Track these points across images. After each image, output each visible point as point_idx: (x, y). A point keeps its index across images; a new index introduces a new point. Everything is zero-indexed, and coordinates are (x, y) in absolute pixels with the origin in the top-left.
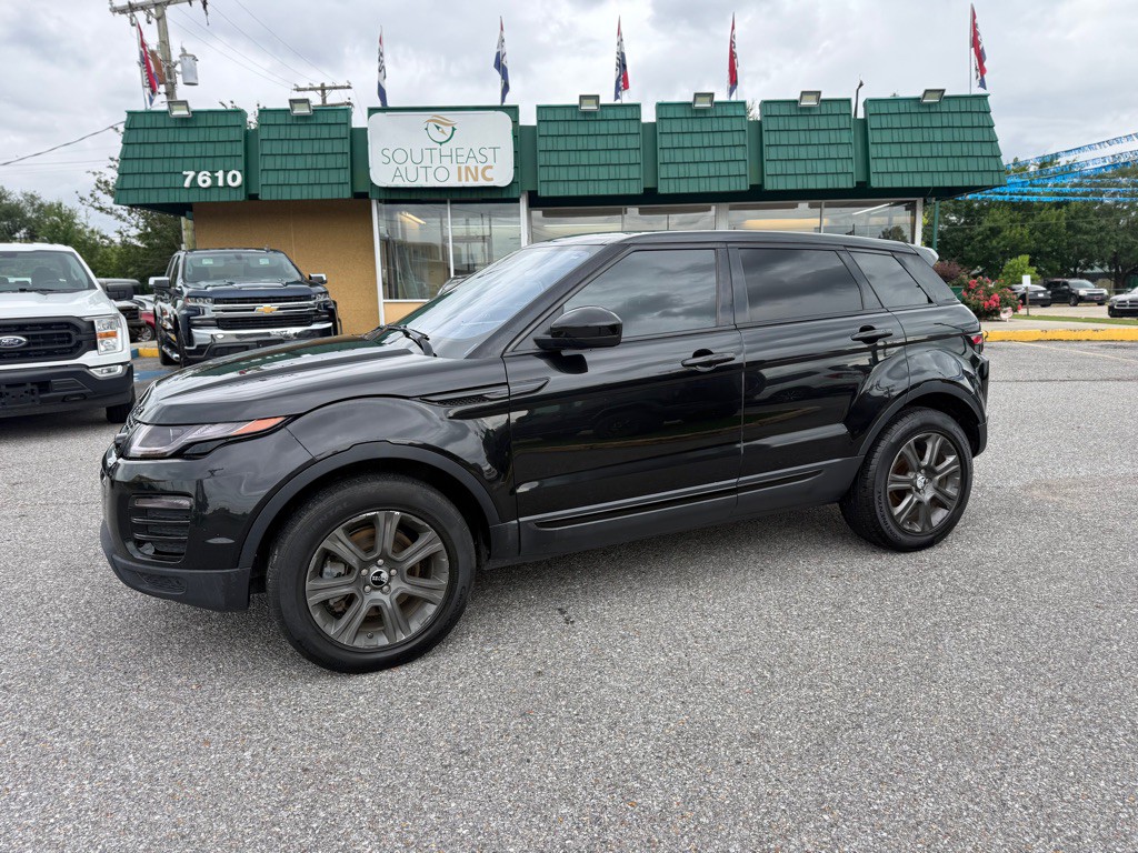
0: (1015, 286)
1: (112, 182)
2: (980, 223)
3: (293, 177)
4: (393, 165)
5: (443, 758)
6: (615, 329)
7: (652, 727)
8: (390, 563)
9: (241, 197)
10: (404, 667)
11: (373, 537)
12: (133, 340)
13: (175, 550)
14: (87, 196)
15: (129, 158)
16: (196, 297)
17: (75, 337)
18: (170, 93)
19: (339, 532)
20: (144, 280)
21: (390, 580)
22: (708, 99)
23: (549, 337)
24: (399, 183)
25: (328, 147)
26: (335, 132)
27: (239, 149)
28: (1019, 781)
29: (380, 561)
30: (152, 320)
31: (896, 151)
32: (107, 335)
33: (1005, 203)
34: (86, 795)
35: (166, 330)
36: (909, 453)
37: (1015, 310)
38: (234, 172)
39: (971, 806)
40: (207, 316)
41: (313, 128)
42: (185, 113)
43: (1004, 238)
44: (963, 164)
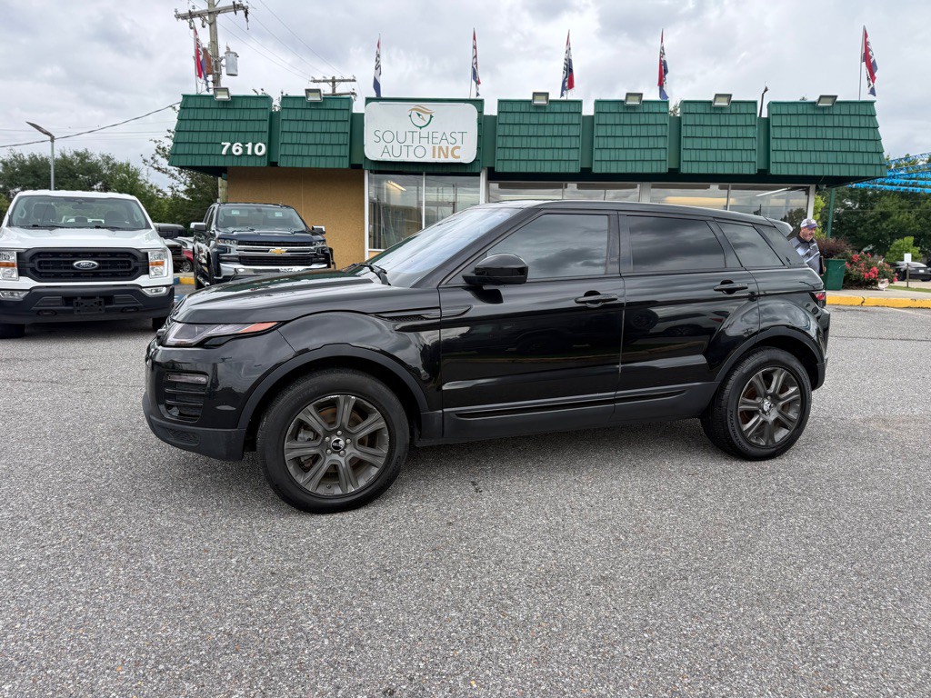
0: (899, 263)
1: (168, 149)
2: (872, 208)
3: (305, 151)
4: (383, 144)
5: (371, 573)
6: (523, 271)
7: (528, 566)
8: (346, 434)
9: (264, 163)
10: (352, 512)
11: (335, 415)
12: (176, 270)
13: (193, 414)
14: (149, 159)
15: (182, 131)
16: (225, 239)
17: (134, 264)
18: (216, 82)
19: (310, 408)
20: (187, 225)
21: (345, 447)
22: (637, 98)
23: (474, 275)
24: (387, 158)
25: (333, 127)
26: (339, 116)
27: (265, 127)
28: (800, 625)
29: (339, 432)
30: (191, 256)
31: (793, 145)
32: (157, 264)
33: (896, 192)
34: (120, 577)
35: (201, 264)
36: (758, 382)
37: (891, 281)
38: (260, 144)
39: (758, 638)
40: (232, 254)
41: (323, 112)
42: (227, 97)
43: (893, 222)
44: (850, 158)
